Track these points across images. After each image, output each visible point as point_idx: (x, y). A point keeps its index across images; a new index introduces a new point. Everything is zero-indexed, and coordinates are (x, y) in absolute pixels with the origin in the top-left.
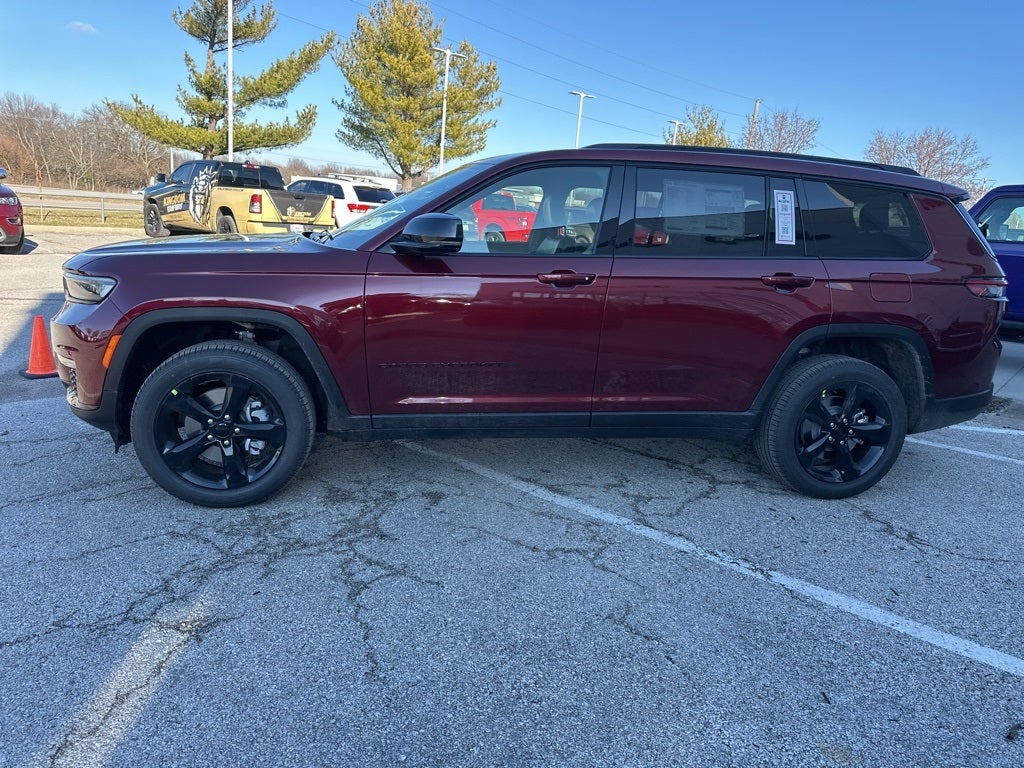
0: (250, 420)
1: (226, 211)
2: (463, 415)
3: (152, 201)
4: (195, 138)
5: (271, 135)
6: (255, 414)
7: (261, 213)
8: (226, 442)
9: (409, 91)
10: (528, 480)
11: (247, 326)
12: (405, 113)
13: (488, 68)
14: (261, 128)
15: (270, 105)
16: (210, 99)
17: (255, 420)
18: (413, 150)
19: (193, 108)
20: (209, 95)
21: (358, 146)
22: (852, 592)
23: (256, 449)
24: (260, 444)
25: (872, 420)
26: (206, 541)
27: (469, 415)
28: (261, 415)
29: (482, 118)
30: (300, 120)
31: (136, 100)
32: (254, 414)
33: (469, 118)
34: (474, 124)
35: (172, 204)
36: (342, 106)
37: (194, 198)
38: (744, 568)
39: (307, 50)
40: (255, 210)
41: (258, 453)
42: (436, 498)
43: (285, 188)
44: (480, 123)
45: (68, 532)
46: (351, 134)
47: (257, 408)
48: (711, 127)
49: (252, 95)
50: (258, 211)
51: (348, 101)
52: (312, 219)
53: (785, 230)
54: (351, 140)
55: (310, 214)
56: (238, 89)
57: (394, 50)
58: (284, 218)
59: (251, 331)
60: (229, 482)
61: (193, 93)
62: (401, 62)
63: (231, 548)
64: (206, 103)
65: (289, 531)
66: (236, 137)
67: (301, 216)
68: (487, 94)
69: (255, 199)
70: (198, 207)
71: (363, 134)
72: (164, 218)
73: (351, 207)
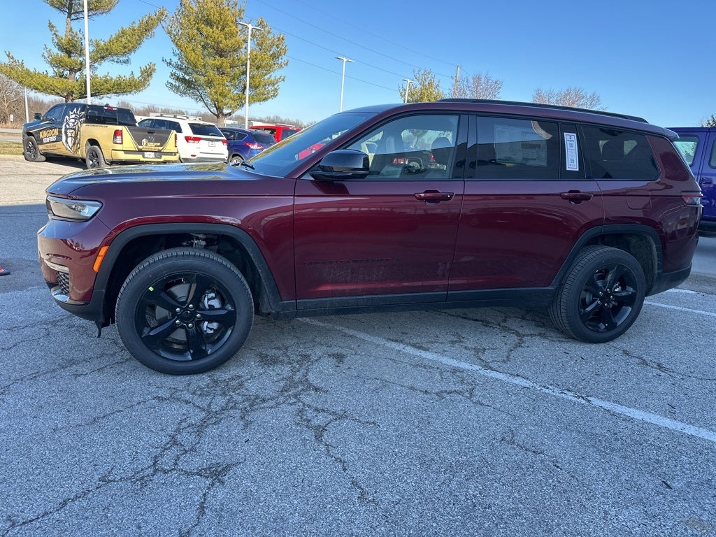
0: (207, 307)
1: (93, 142)
2: (360, 297)
3: (30, 134)
4: (59, 86)
5: (120, 85)
6: (212, 302)
7: (122, 143)
8: (190, 325)
9: (221, 53)
10: (396, 341)
11: (200, 236)
12: (220, 70)
13: (279, 38)
14: (112, 79)
15: (117, 62)
16: (70, 57)
17: (211, 307)
18: (225, 96)
19: (56, 63)
20: (69, 53)
21: (183, 94)
22: (646, 408)
23: (211, 329)
24: (215, 325)
25: (624, 289)
26: (187, 402)
27: (365, 297)
28: (216, 303)
29: (275, 74)
30: (142, 74)
31: (8, 56)
32: (210, 303)
33: (266, 75)
34: (269, 79)
35: (48, 137)
36: (170, 64)
37: (66, 133)
38: (570, 396)
39: (145, 21)
40: (118, 142)
41: (212, 332)
42: (340, 358)
43: (137, 124)
44: (273, 78)
45: (74, 403)
46: (177, 84)
47: (213, 298)
48: (430, 84)
49: (102, 54)
50: (120, 142)
51: (175, 60)
52: (160, 148)
53: (572, 161)
54: (177, 89)
55: (159, 144)
56: (92, 48)
57: (209, 23)
58: (140, 147)
59: (203, 240)
60: (192, 355)
61: (55, 51)
62: (215, 32)
63: (209, 406)
64: (66, 59)
65: (246, 389)
66: (92, 85)
67: (152, 146)
68: (278, 57)
69: (117, 133)
70: (70, 140)
71: (186, 85)
72: (41, 147)
73: (188, 139)
